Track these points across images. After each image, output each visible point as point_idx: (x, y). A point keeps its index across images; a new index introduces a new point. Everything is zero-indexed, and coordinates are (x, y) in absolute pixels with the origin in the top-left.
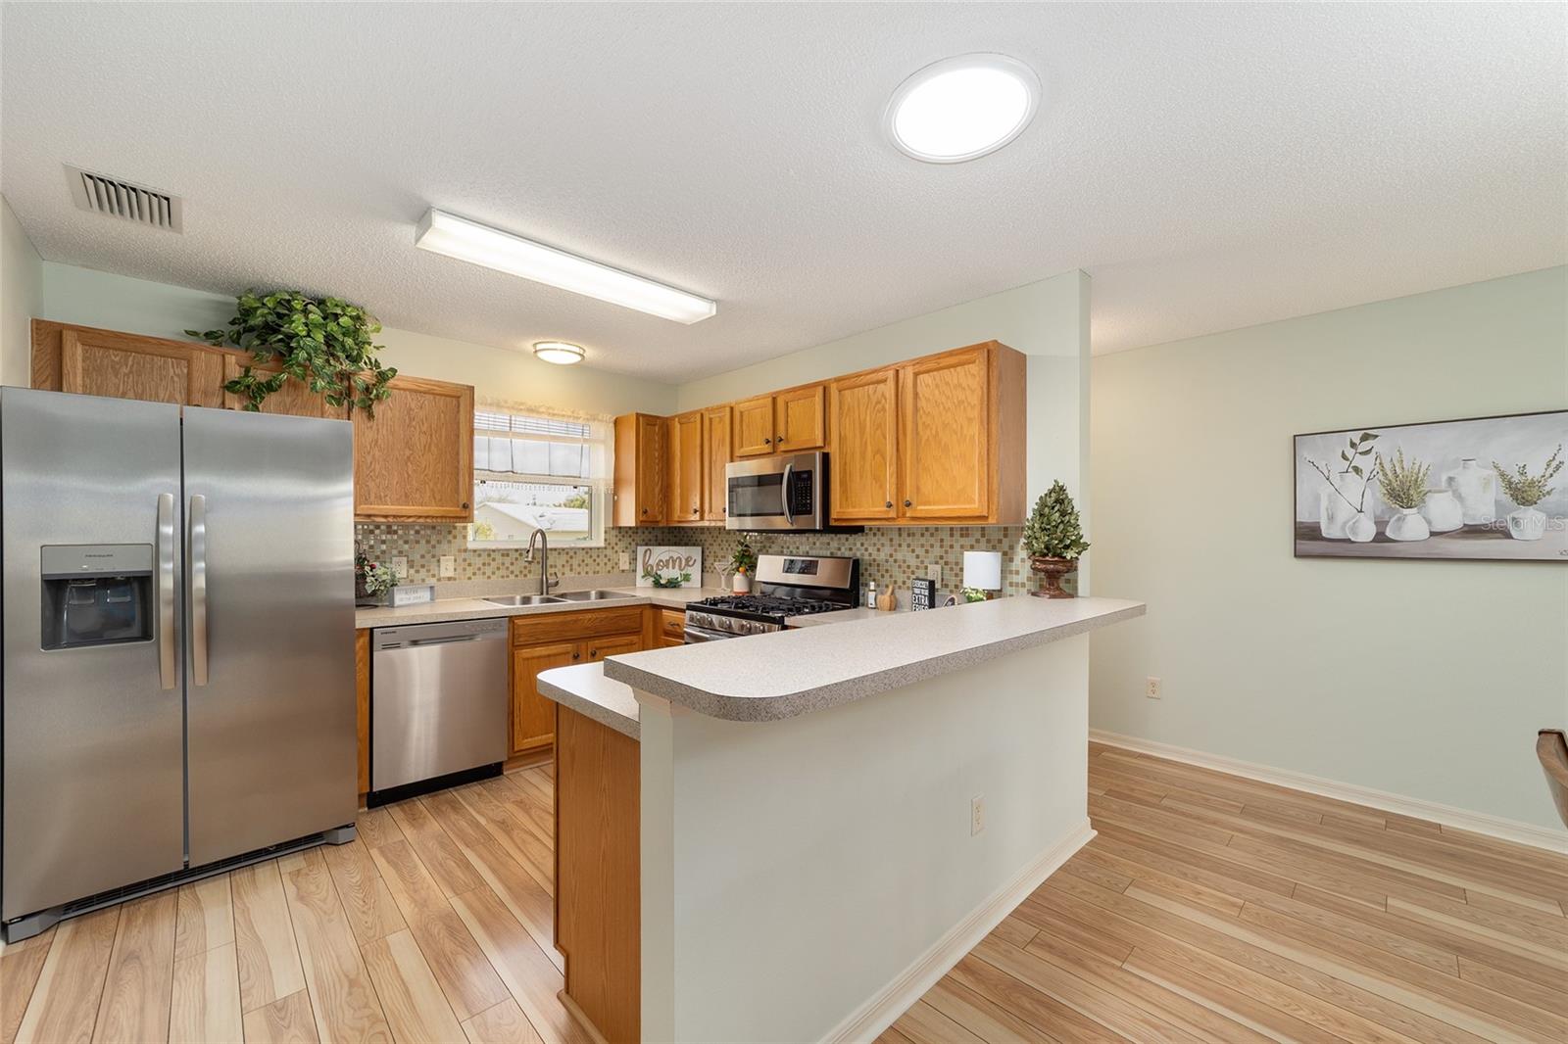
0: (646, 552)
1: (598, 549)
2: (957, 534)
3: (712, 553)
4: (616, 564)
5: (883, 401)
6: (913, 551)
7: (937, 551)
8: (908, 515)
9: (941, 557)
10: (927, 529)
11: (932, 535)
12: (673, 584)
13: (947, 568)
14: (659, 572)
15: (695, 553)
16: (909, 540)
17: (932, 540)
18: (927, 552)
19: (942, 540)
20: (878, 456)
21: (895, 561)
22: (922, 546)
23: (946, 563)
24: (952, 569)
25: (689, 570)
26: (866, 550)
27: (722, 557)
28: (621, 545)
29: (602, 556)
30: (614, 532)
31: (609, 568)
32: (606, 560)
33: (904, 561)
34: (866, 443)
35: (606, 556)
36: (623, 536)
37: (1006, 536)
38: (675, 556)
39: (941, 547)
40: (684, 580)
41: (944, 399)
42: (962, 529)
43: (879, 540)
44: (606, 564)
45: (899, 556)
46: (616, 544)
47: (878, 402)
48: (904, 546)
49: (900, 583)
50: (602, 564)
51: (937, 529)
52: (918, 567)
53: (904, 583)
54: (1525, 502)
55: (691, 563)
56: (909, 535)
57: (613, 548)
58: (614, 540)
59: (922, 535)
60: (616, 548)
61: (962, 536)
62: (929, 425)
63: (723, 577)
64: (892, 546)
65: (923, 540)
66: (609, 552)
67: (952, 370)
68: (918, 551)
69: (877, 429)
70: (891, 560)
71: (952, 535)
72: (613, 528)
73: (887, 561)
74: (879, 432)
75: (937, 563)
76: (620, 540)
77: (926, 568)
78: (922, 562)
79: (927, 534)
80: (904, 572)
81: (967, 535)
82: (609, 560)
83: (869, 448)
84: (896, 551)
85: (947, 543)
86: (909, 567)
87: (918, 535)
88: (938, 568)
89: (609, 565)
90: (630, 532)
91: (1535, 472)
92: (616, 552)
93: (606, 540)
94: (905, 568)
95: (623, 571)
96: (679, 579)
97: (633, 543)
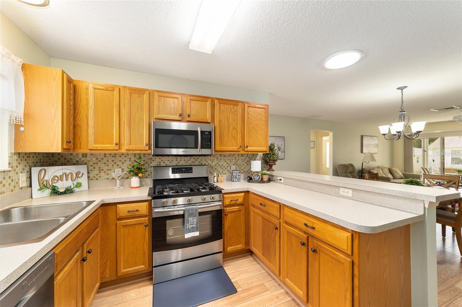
0: (41, 171)
1: (4, 172)
2: (240, 156)
3: (97, 168)
4: (17, 183)
5: (236, 112)
6: (226, 161)
7: (234, 161)
8: (245, 150)
9: (235, 163)
10: (231, 154)
11: (232, 156)
12: (68, 191)
13: (237, 166)
14: (54, 185)
15: (83, 169)
16: (224, 158)
17: (232, 158)
18: (231, 161)
19: (235, 158)
20: (234, 130)
21: (219, 165)
22: (229, 160)
23: (237, 165)
24: (239, 167)
25: (79, 180)
26: (207, 162)
27: (108, 170)
28: (21, 167)
29: (7, 178)
30: (16, 157)
31: (12, 187)
32: (10, 181)
33: (222, 165)
34: (230, 125)
35: (10, 178)
36: (21, 160)
37: (253, 156)
38: (68, 172)
39: (235, 160)
40: (76, 187)
41: (256, 117)
42: (241, 154)
43: (212, 158)
44: (10, 184)
45: (221, 163)
46: (17, 167)
47: (234, 112)
48: (222, 160)
49: (221, 172)
50: (7, 185)
51: (234, 154)
52: (227, 167)
53: (222, 172)
54: (279, 150)
55: (80, 175)
56: (224, 156)
57: (15, 170)
58: (15, 164)
59: (229, 156)
60: (17, 170)
61: (241, 156)
62: (252, 123)
63: (118, 181)
64: (217, 160)
65: (229, 158)
66: (12, 174)
67: (259, 109)
68: (228, 161)
69: (234, 121)
70: (217, 165)
71: (239, 156)
72: (15, 154)
73: (216, 165)
74: (235, 122)
75: (234, 165)
76: (19, 163)
77: (231, 167)
78: (229, 165)
79: (231, 156)
80: (222, 169)
81: (243, 156)
82: (12, 181)
83: (231, 127)
84: (219, 162)
85: (237, 158)
86: (224, 167)
87: (227, 156)
88: (235, 166)
89: (13, 184)
90: (26, 157)
91: (280, 146)
92: (17, 173)
93: (9, 164)
94: (222, 167)
95: (21, 188)
96: (72, 187)
97: (27, 165)
